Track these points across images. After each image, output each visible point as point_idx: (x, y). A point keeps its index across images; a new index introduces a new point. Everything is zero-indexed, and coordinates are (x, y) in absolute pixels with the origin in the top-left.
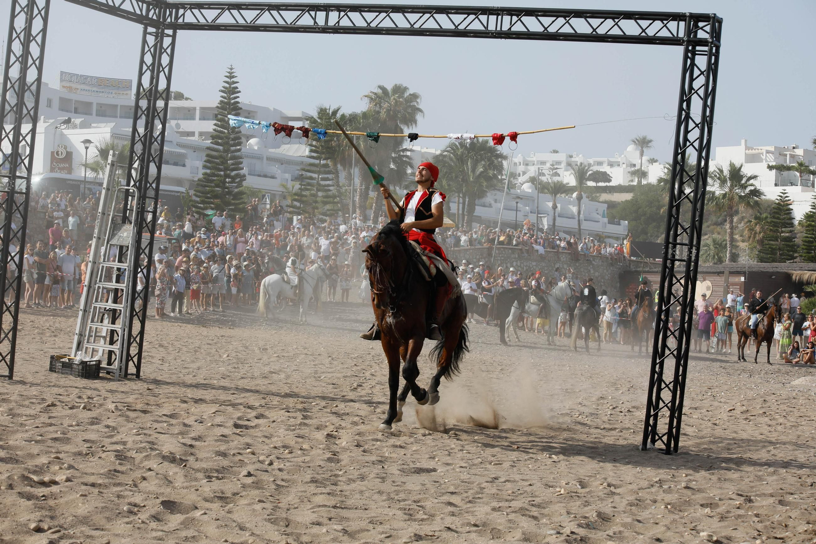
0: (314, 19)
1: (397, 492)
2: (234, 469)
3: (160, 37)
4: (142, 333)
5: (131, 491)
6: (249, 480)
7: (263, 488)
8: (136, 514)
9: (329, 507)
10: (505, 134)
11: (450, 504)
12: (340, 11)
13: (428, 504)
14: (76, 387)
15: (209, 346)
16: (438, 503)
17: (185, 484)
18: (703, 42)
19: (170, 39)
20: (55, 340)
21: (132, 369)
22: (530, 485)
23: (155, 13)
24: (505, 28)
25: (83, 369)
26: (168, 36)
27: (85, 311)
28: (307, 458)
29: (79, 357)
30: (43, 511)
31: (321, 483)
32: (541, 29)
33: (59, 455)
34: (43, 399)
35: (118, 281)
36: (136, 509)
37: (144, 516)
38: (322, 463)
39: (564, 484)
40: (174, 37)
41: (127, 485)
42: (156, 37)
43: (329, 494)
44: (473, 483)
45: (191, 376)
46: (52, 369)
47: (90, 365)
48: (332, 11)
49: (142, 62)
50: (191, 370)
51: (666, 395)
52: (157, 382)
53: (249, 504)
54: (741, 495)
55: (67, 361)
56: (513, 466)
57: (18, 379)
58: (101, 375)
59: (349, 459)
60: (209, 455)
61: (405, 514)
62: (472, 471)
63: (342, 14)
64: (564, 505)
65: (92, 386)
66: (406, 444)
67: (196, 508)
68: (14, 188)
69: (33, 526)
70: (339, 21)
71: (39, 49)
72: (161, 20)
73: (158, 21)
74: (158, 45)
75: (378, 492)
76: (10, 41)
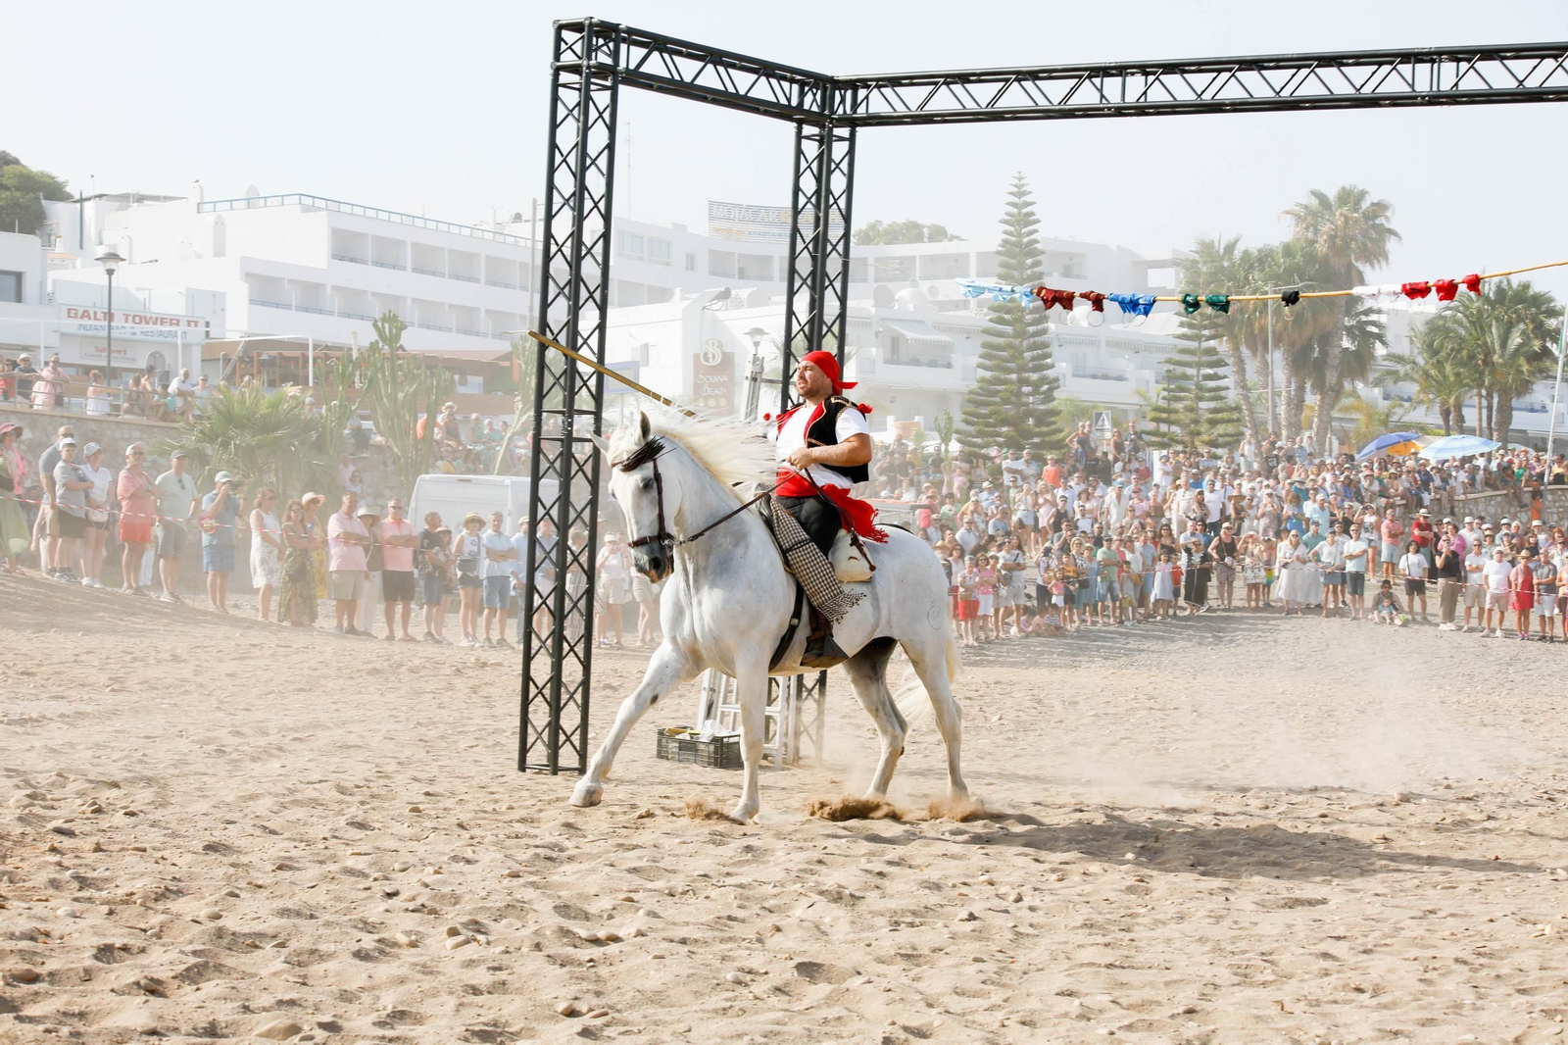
0: (1101, 90)
1: (1234, 940)
2: (945, 909)
3: (825, 141)
4: (822, 681)
5: (748, 949)
6: (970, 925)
7: (988, 939)
8: (747, 985)
9: (1100, 966)
10: (1458, 279)
11: (1325, 955)
12: (1146, 74)
13: (1284, 959)
14: (699, 784)
15: (968, 702)
16: (1303, 954)
17: (851, 937)
19: (846, 144)
20: (679, 704)
21: (807, 748)
22: (1491, 921)
23: (815, 100)
24: (1446, 86)
25: (716, 752)
26: (841, 139)
28: (1088, 888)
29: (706, 731)
30: (584, 984)
31: (1101, 927)
32: (1512, 84)
33: (632, 895)
34: (634, 806)
36: (748, 977)
37: (760, 987)
38: (1112, 896)
39: (1559, 917)
40: (852, 139)
41: (744, 940)
42: (821, 142)
43: (1107, 945)
44: (1385, 920)
45: (919, 756)
46: (661, 754)
47: (729, 744)
48: (1133, 74)
49: (797, 189)
50: (923, 746)
53: (957, 966)
55: (688, 738)
56: (1476, 890)
59: (1167, 886)
60: (907, 888)
61: (1235, 974)
62: (1394, 902)
63: (1151, 78)
64: (1540, 952)
65: (730, 781)
66: (1285, 858)
67: (859, 973)
68: (571, 432)
69: (561, 1006)
70: (1145, 93)
71: (603, 181)
72: (826, 112)
73: (821, 114)
74: (825, 158)
75: (1200, 939)
76: (552, 170)
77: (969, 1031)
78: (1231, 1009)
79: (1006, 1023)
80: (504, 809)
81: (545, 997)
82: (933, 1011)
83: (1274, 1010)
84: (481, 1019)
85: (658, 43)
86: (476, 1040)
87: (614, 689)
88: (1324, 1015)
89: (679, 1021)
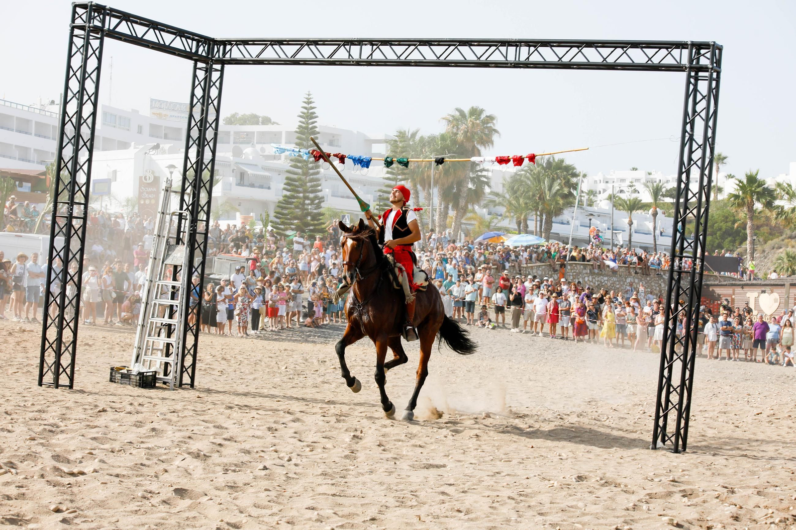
0: (349, 52)
1: (397, 484)
2: (252, 463)
3: (208, 71)
4: (195, 346)
5: (150, 480)
6: (264, 472)
7: (273, 480)
8: (148, 499)
9: (328, 495)
10: (524, 156)
11: (443, 493)
12: (372, 45)
13: (422, 494)
14: (131, 396)
15: (270, 359)
16: (432, 492)
17: (203, 476)
18: (704, 69)
19: (219, 73)
20: (123, 355)
21: (186, 379)
22: (528, 478)
23: (204, 50)
24: (523, 58)
25: (140, 380)
26: (217, 70)
27: (143, 326)
28: (325, 455)
29: (136, 369)
30: (65, 496)
31: (330, 476)
32: (556, 59)
33: (92, 451)
34: (96, 406)
35: (173, 298)
36: (150, 495)
37: (155, 500)
38: (337, 460)
39: (561, 478)
40: (222, 71)
41: (148, 476)
42: (206, 71)
43: (333, 484)
44: (475, 476)
45: (244, 386)
46: (112, 380)
47: (146, 376)
48: (366, 45)
49: (193, 95)
50: (246, 380)
51: (674, 398)
52: (209, 391)
53: (256, 493)
54: (726, 488)
55: (126, 372)
57: (78, 388)
58: (157, 385)
59: (366, 456)
60: (233, 452)
61: (397, 501)
62: (480, 467)
63: (375, 47)
64: (551, 495)
65: (146, 395)
67: (206, 495)
68: (71, 214)
69: (53, 507)
70: (371, 54)
71: (93, 86)
72: (210, 56)
73: (207, 57)
74: (208, 79)
75: (380, 483)
76: (68, 79)
77: (260, 526)
78: (394, 519)
79: (279, 522)
80: (29, 405)
81: (45, 502)
82: (243, 515)
83: (416, 520)
84: (11, 513)
85: (125, 17)
86: (7, 523)
87: (90, 346)
88: (441, 523)
89: (113, 516)
